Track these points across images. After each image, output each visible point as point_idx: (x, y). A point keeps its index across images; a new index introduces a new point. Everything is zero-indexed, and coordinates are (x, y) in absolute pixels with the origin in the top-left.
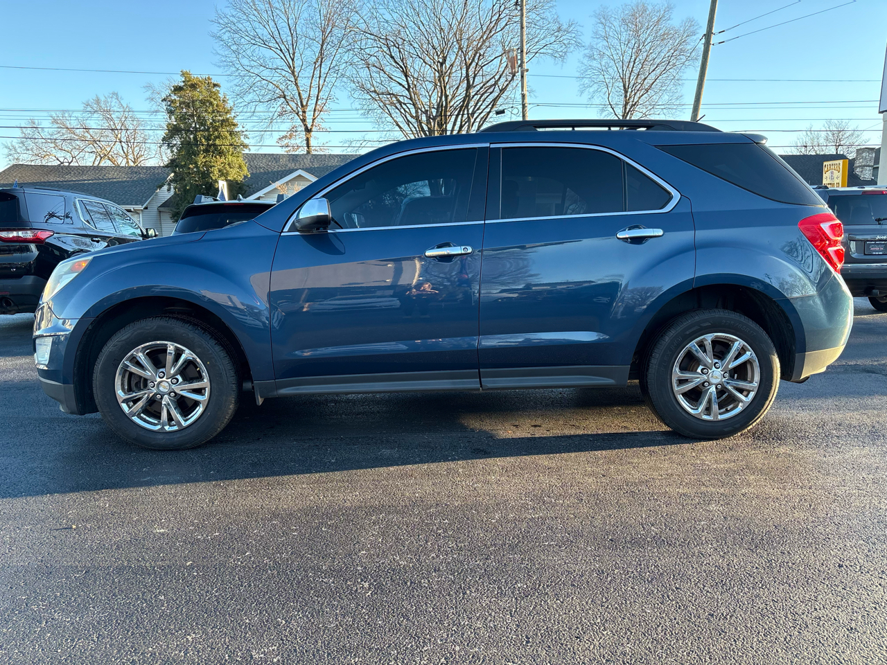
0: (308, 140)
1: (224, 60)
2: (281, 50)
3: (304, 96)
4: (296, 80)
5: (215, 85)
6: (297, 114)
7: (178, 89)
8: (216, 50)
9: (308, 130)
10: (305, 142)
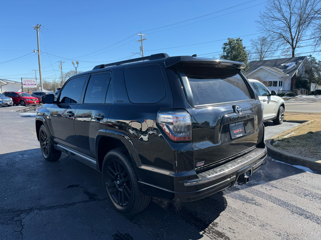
0: (293, 52)
1: (260, 28)
2: (285, 20)
3: (293, 35)
4: (290, 30)
5: (241, 40)
6: (289, 42)
7: (225, 44)
8: (257, 26)
9: (294, 49)
10: (292, 53)
